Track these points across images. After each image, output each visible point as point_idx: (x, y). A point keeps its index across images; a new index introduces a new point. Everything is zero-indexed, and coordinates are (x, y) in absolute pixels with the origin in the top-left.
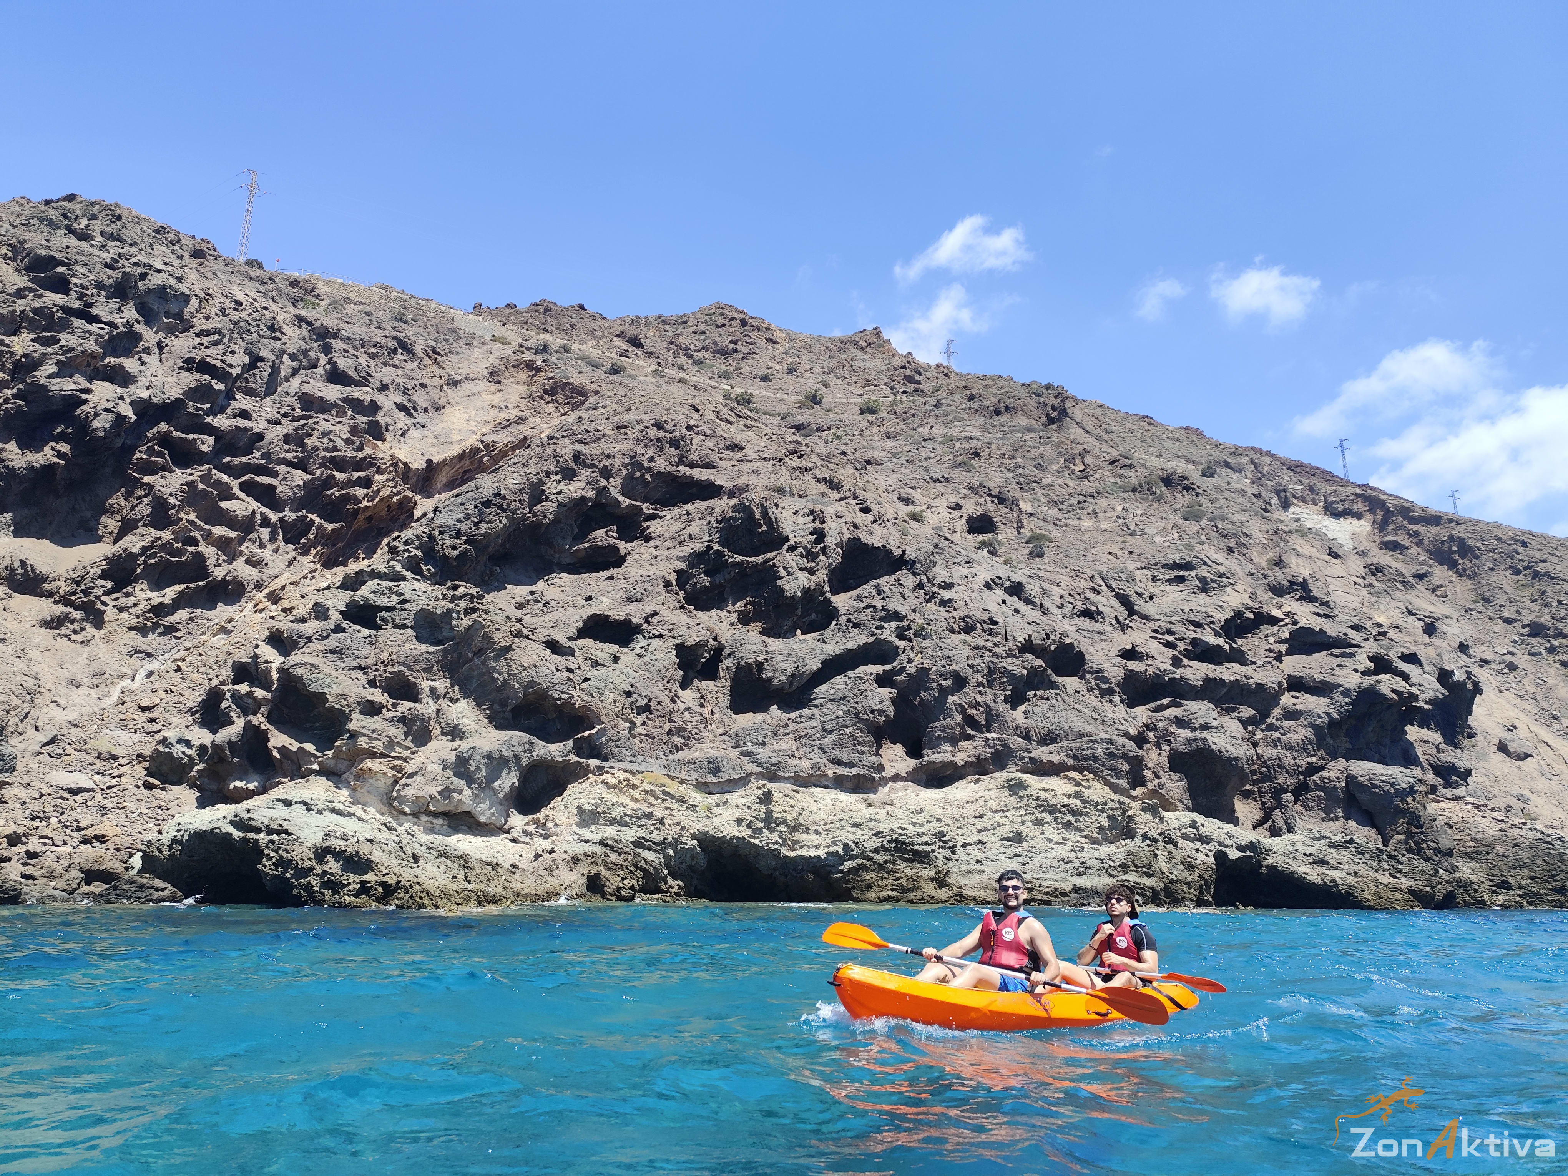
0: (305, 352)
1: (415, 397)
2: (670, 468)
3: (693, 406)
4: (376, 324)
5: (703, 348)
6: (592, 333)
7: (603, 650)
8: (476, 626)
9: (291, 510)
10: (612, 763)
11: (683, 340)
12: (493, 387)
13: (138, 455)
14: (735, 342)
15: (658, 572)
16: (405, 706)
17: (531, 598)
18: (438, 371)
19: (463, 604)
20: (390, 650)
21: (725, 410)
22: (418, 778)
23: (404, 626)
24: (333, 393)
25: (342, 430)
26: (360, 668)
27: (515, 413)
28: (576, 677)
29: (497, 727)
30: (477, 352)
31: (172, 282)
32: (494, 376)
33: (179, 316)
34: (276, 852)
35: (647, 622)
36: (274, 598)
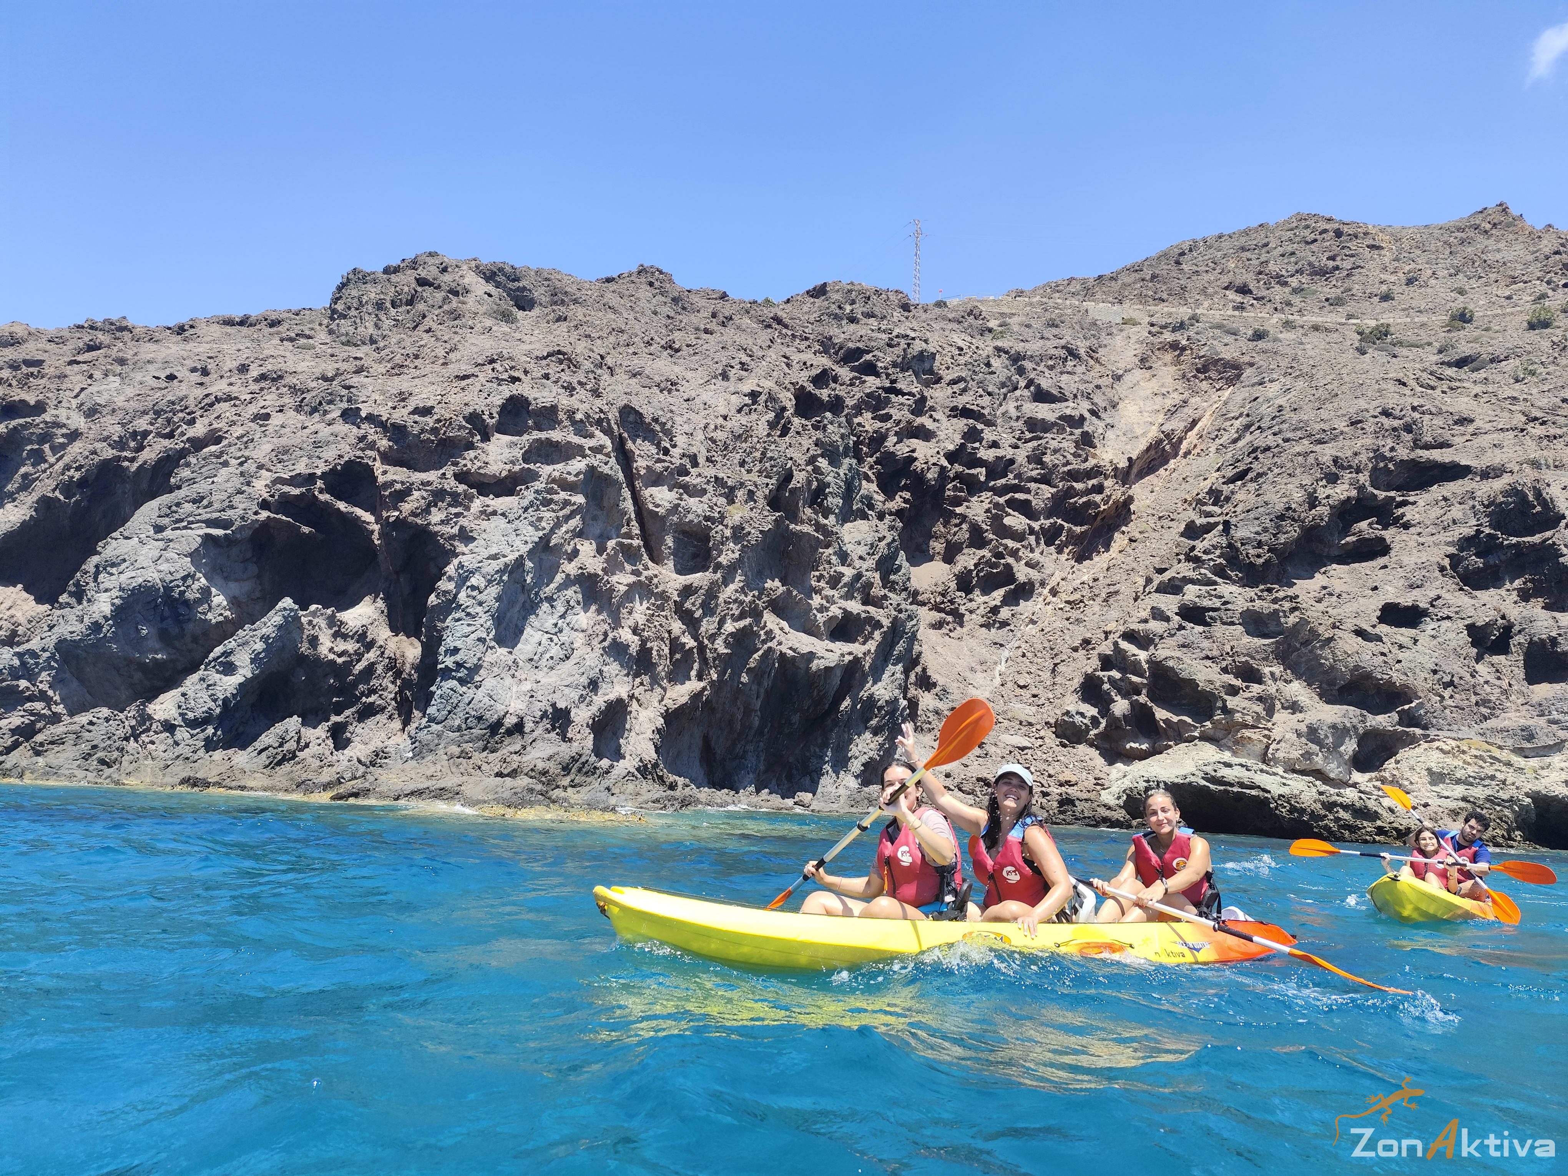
0: (1009, 378)
1: (1096, 400)
2: (1413, 456)
3: (1399, 381)
4: (1039, 335)
5: (1297, 272)
6: (1203, 291)
7: (1404, 634)
8: (1304, 622)
9: (1045, 519)
10: (1432, 732)
11: (1272, 267)
12: (1147, 374)
13: (948, 493)
14: (1332, 258)
15: (1432, 559)
16: (1256, 689)
17: (1324, 592)
18: (1102, 369)
19: (1287, 605)
20: (1232, 643)
21: (1425, 375)
22: (1282, 744)
23: (1232, 623)
24: (1045, 412)
25: (1069, 446)
26: (1207, 657)
27: (1176, 398)
28: (1390, 659)
29: (1328, 702)
30: (1118, 340)
31: (924, 345)
32: (1144, 362)
33: (931, 371)
34: (1288, 802)
35: (1433, 606)
36: (1054, 592)
